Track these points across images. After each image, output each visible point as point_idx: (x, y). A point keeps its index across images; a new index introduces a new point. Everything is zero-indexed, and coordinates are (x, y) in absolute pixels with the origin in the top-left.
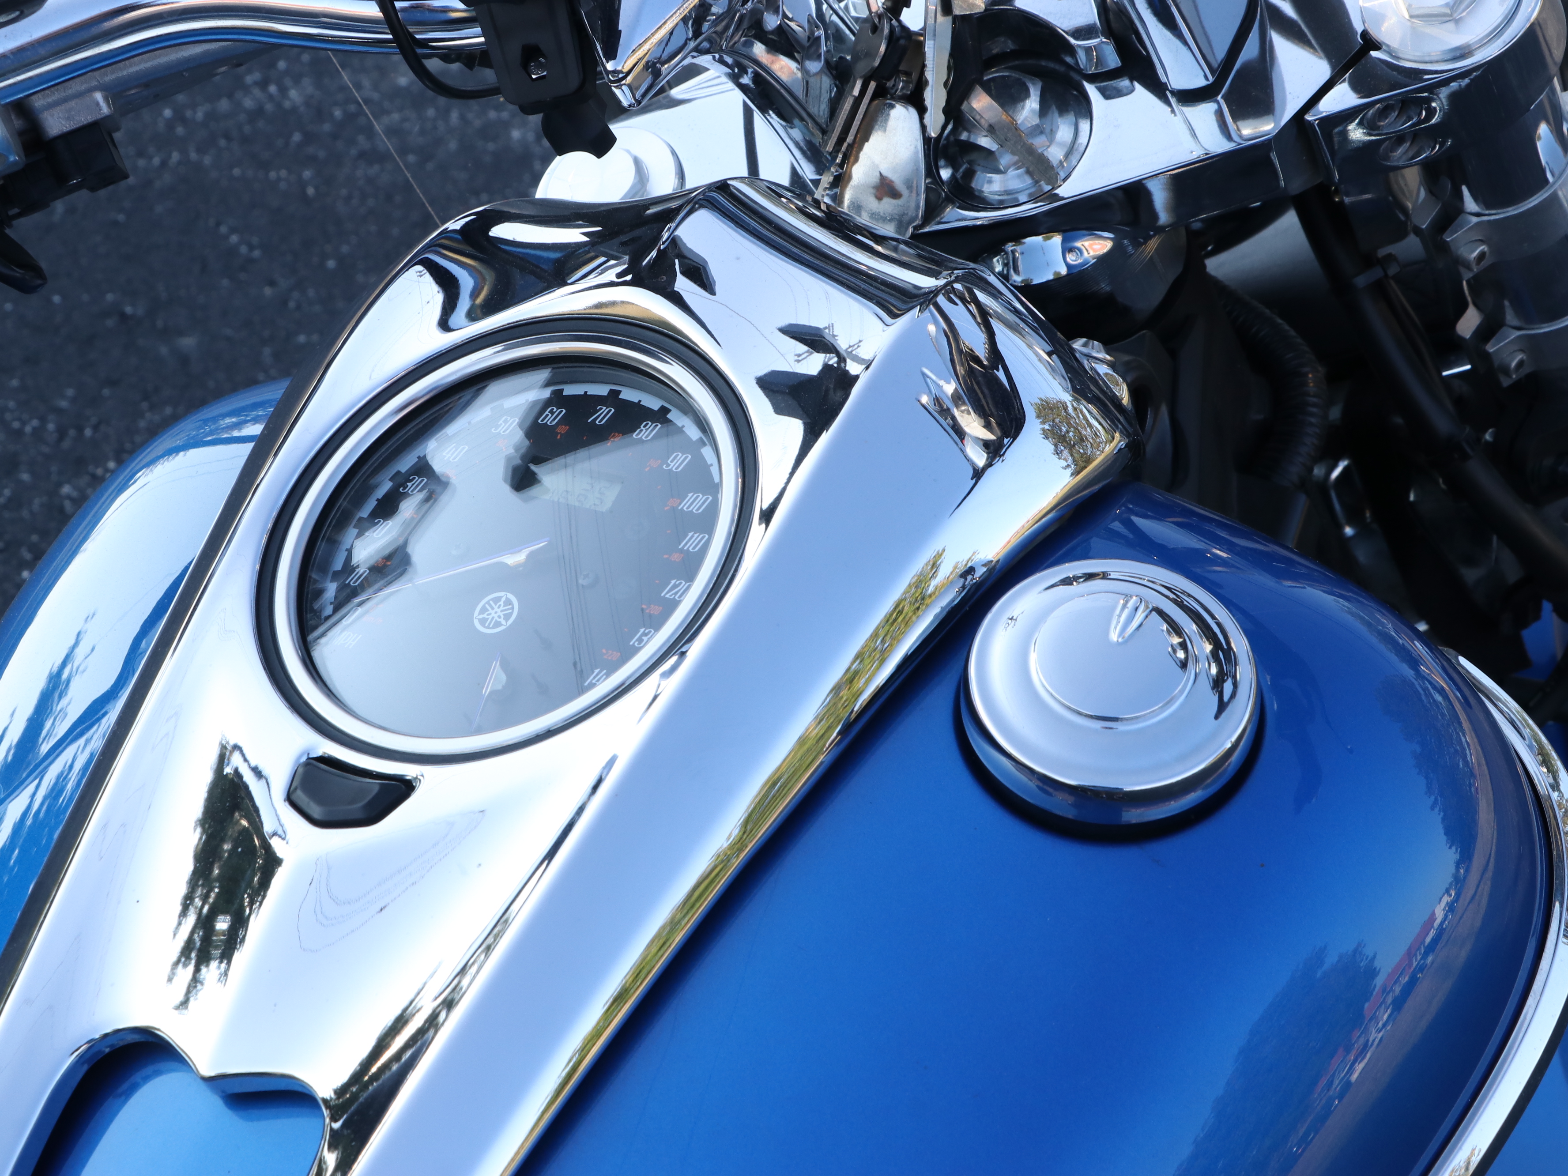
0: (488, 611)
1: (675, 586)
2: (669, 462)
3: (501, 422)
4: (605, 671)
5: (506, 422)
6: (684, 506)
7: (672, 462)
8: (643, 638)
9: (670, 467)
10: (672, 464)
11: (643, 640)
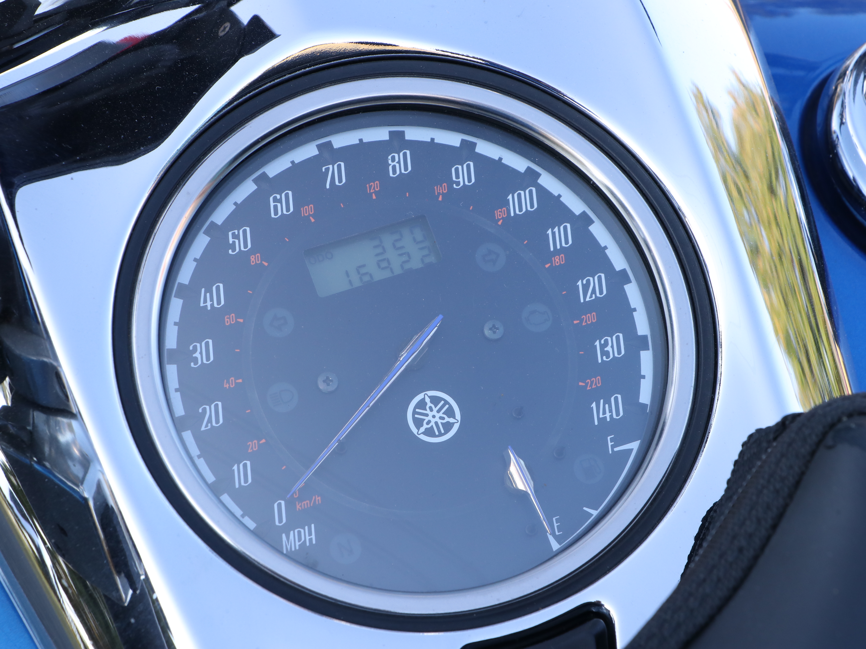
0: (424, 420)
1: (586, 287)
2: (454, 179)
3: (231, 240)
4: (602, 401)
5: (236, 237)
6: (514, 210)
7: (457, 177)
8: (606, 349)
9: (462, 184)
10: (461, 180)
11: (608, 352)
